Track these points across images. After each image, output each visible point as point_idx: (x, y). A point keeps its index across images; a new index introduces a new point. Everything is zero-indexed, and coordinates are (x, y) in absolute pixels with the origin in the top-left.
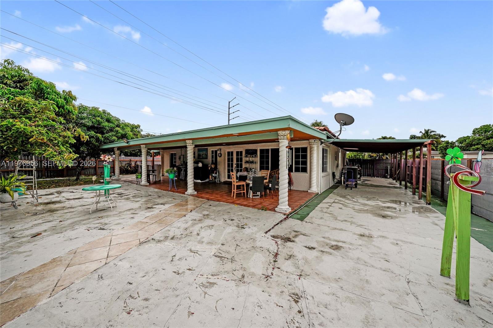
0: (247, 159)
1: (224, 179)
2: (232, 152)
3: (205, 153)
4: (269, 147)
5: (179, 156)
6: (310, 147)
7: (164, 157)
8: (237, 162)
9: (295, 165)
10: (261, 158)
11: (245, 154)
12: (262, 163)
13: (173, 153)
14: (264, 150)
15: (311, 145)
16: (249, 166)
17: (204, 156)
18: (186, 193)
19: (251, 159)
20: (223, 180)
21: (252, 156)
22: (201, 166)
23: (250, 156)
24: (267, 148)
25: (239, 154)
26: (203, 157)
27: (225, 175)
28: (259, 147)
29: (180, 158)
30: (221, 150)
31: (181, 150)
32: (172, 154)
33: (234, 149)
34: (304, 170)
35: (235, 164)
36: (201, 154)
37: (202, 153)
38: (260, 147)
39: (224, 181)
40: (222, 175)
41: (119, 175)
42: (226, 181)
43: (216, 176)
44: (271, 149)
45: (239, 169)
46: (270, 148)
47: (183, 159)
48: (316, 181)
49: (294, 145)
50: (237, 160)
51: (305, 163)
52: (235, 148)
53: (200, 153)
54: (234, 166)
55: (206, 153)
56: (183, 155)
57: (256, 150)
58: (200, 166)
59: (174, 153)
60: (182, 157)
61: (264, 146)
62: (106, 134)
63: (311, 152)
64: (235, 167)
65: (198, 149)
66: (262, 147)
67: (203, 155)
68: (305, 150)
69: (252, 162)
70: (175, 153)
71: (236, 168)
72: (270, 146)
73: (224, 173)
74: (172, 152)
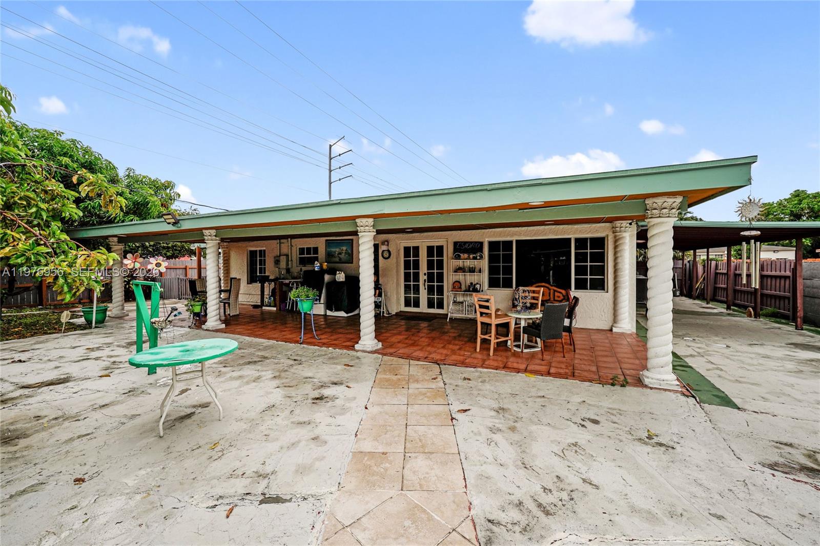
0: (460, 263)
1: (397, 308)
2: (416, 249)
3: (346, 250)
4: (512, 236)
5: (275, 257)
6: (615, 237)
7: (229, 259)
8: (428, 269)
9: (576, 275)
10: (490, 261)
11: (452, 251)
12: (493, 270)
13: (256, 251)
14: (498, 243)
15: (617, 234)
16: (464, 277)
17: (342, 256)
18: (357, 347)
19: (469, 263)
20: (394, 310)
21: (471, 256)
22: (344, 280)
23: (466, 256)
24: (508, 239)
25: (435, 252)
26: (340, 259)
27: (398, 299)
28: (486, 237)
29: (277, 262)
30: (389, 244)
31: (280, 243)
32: (253, 254)
33: (423, 242)
34: (599, 285)
35: (425, 274)
36: (335, 252)
37: (337, 250)
38: (489, 237)
39: (396, 313)
40: (394, 299)
41: (123, 305)
42: (401, 311)
43: (380, 302)
44: (517, 241)
45: (435, 284)
46: (514, 239)
47: (287, 264)
48: (628, 307)
49: (574, 233)
50: (430, 265)
51: (601, 270)
52: (426, 238)
53: (333, 250)
54: (423, 278)
55: (350, 252)
56: (287, 255)
57: (481, 244)
58: (341, 280)
59: (258, 249)
60: (283, 259)
61: (500, 235)
62: (89, 202)
63: (616, 247)
64: (425, 280)
65: (326, 240)
66: (496, 237)
67: (340, 254)
68: (599, 243)
69: (472, 270)
70: (260, 251)
71: (426, 284)
72: (516, 234)
73: (398, 293)
74: (252, 247)
